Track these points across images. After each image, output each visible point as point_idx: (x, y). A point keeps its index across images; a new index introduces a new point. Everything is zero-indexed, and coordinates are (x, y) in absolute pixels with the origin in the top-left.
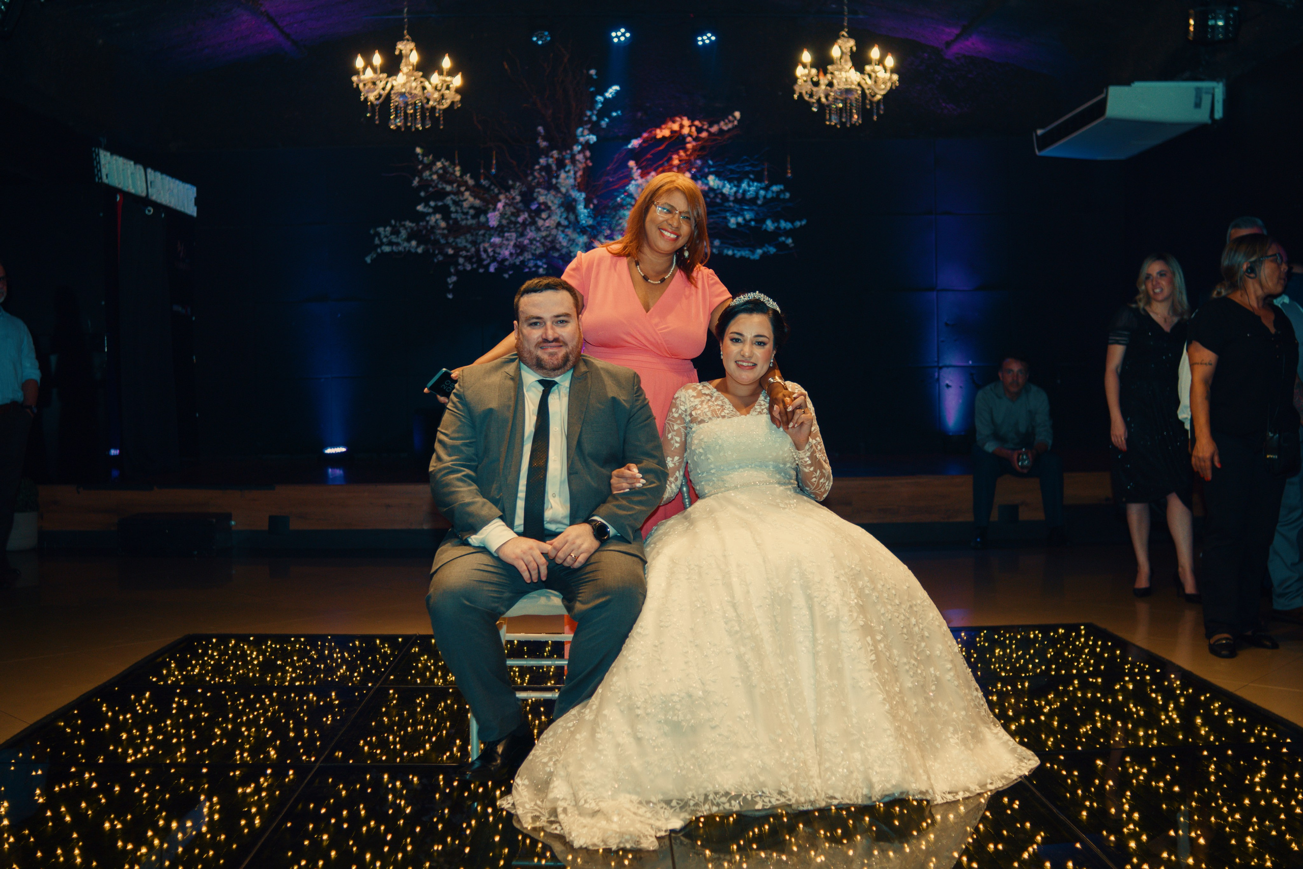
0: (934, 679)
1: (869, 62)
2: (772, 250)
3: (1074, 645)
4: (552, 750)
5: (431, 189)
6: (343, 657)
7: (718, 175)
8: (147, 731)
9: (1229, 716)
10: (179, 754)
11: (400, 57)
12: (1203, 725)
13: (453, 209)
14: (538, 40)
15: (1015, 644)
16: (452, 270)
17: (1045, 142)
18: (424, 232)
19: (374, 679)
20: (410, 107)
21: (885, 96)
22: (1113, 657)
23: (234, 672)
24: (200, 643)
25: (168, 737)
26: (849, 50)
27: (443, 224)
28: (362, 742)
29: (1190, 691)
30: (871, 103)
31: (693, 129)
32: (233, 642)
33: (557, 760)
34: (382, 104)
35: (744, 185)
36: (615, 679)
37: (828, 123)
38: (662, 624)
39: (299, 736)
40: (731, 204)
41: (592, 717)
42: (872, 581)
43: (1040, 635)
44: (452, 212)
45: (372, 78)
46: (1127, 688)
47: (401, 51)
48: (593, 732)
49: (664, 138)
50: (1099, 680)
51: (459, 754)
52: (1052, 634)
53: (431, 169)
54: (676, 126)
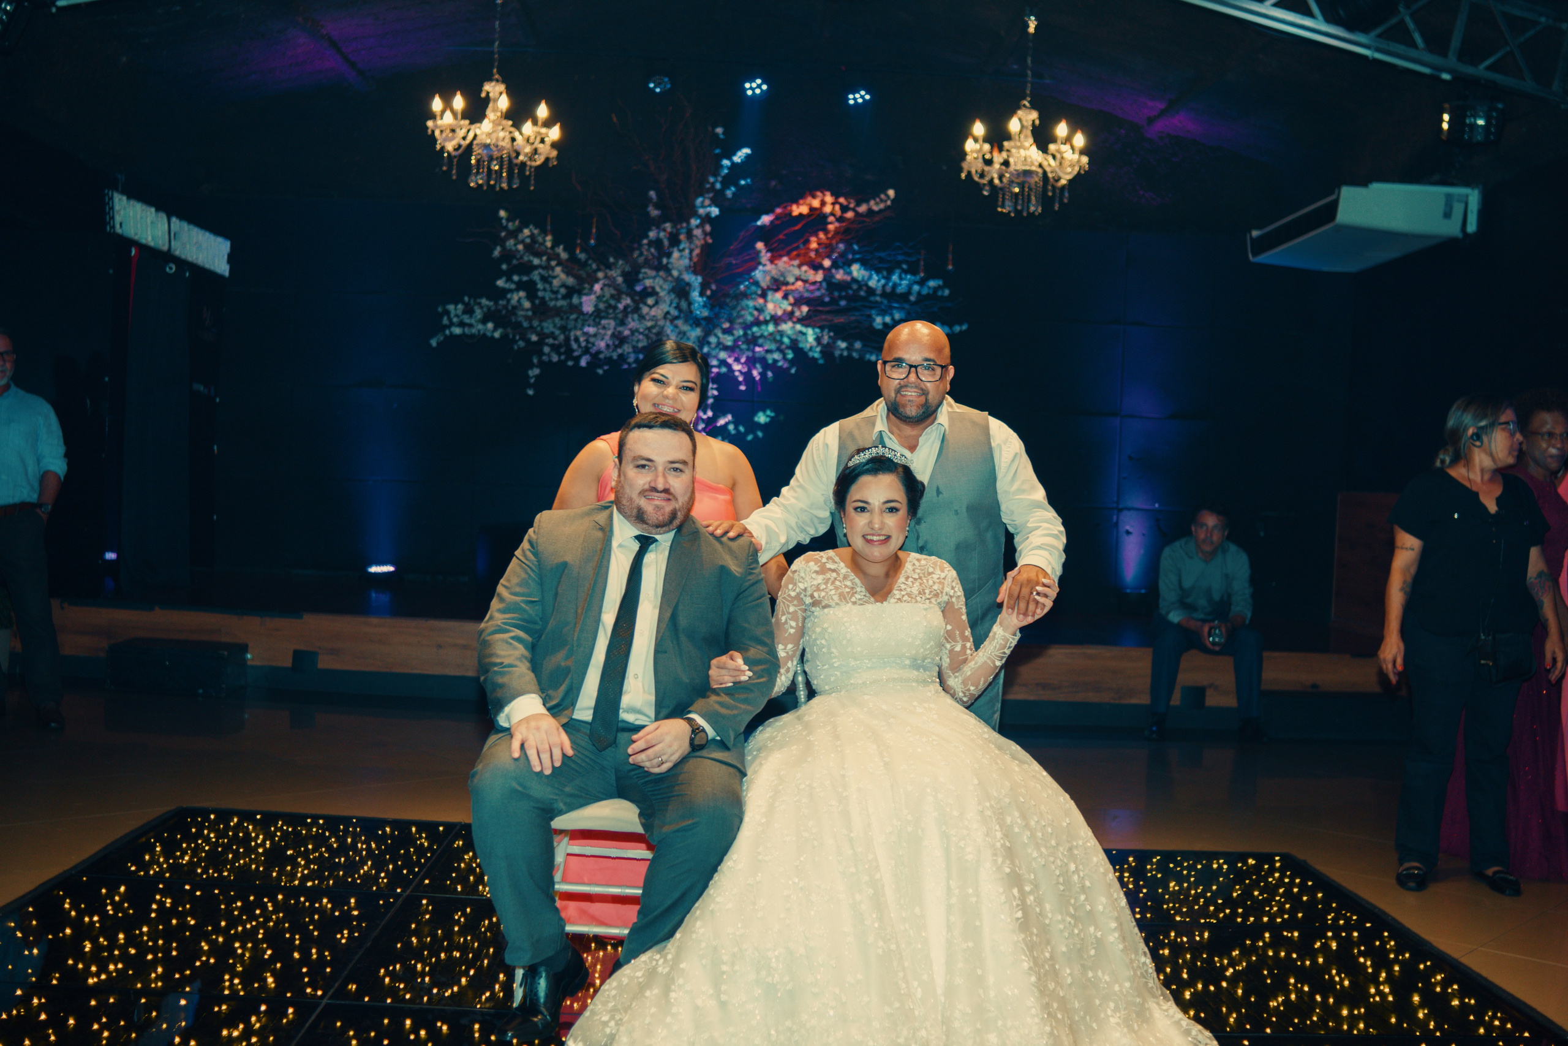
0: (1094, 941)
1: (1054, 140)
3: (1267, 883)
4: (615, 1006)
5: (515, 262)
6: (369, 848)
7: (864, 264)
8: (118, 940)
9: (1453, 995)
10: (153, 975)
11: (487, 100)
12: (1422, 1005)
13: (540, 286)
14: (655, 87)
15: (1194, 876)
16: (535, 361)
17: (1263, 245)
18: (504, 312)
19: (404, 882)
20: (495, 162)
21: (1070, 181)
22: (1313, 900)
23: (232, 862)
24: (194, 820)
25: (143, 949)
26: (1031, 123)
27: (527, 304)
28: (382, 971)
29: (1407, 955)
30: (1054, 187)
31: (837, 207)
32: (236, 820)
33: (621, 1019)
34: (461, 156)
35: (895, 278)
36: (698, 924)
37: (999, 209)
38: (760, 857)
39: (306, 958)
40: (878, 299)
41: (667, 970)
42: (1024, 817)
43: (1225, 867)
44: (538, 290)
45: (450, 125)
46: (1330, 947)
47: (488, 93)
48: (667, 990)
49: (801, 215)
50: (1296, 934)
51: (501, 994)
52: (1240, 865)
53: (516, 237)
54: (816, 203)
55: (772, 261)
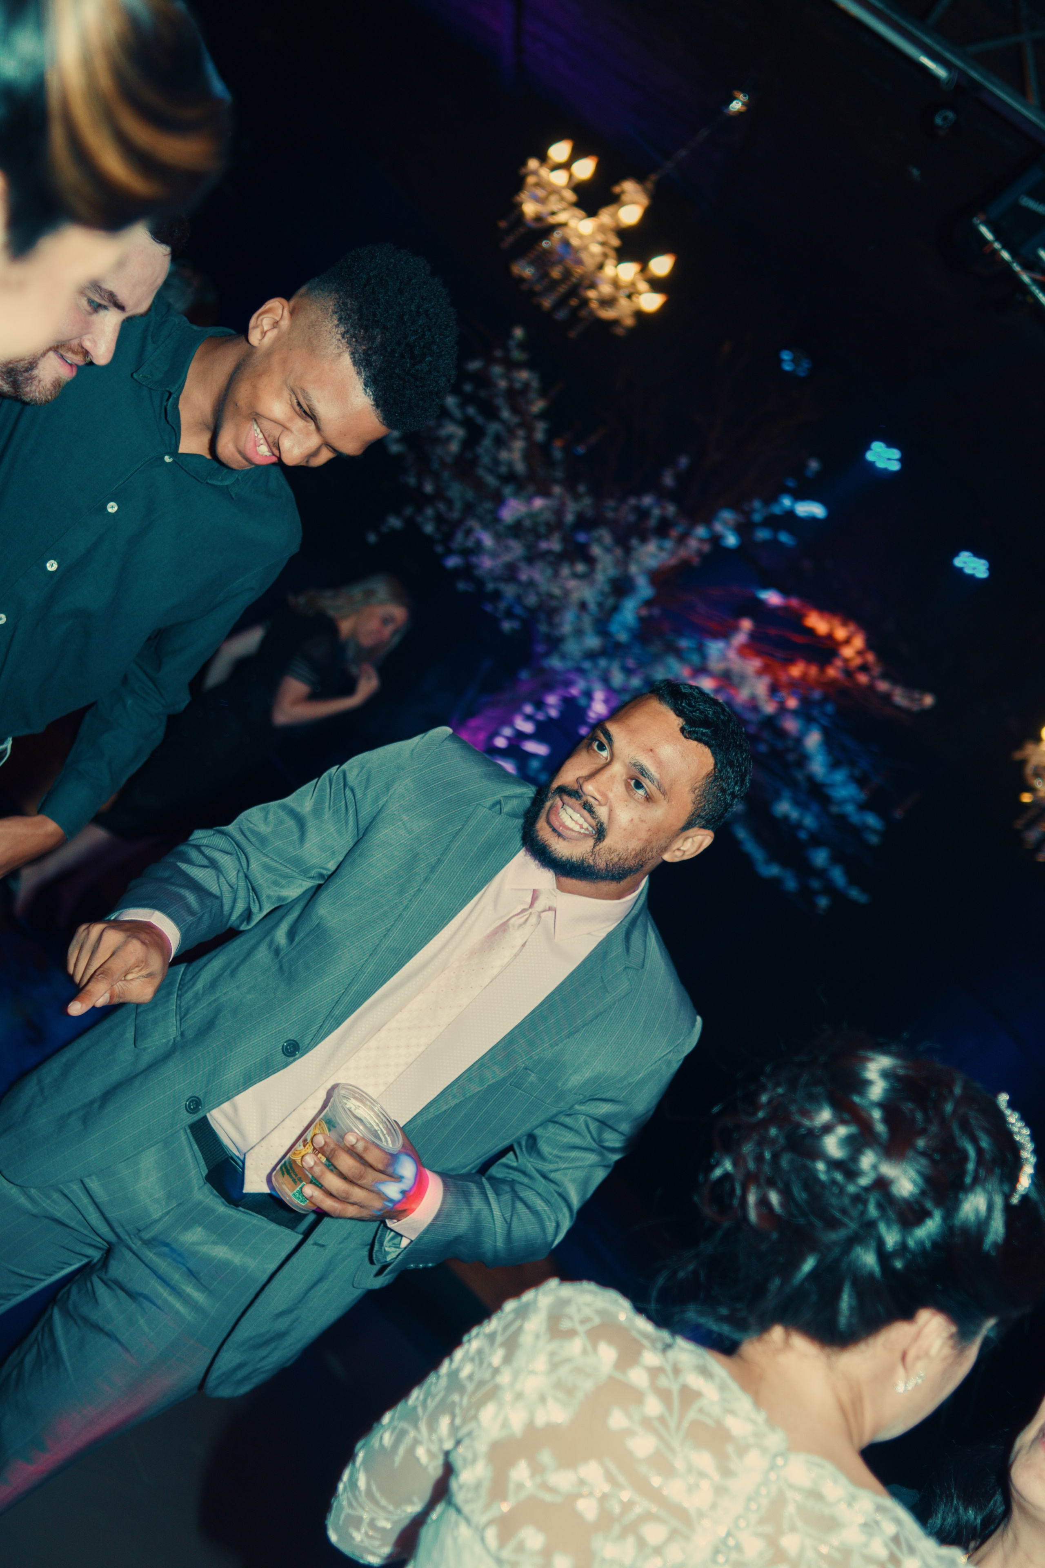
2: (791, 884)
5: (483, 394)
7: (826, 737)
11: (615, 200)
13: (487, 442)
16: (407, 512)
20: (560, 270)
27: (454, 447)
31: (859, 659)
34: (532, 229)
35: (839, 775)
44: (480, 444)
45: (554, 186)
47: (623, 192)
49: (814, 631)
53: (509, 370)
54: (841, 633)
55: (745, 651)
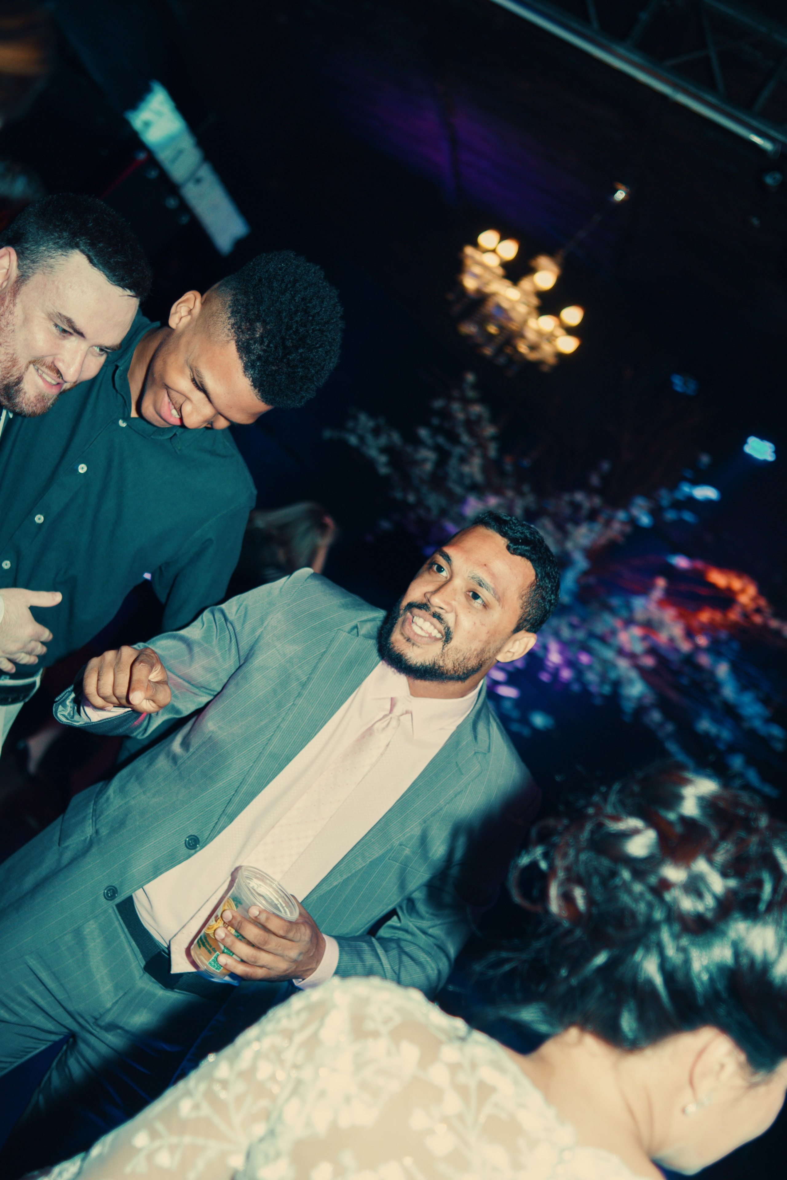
5: (447, 425)
7: (734, 668)
11: (533, 270)
13: (454, 461)
16: (395, 517)
18: (405, 457)
20: (496, 326)
31: (753, 604)
34: (473, 299)
35: (747, 697)
44: (449, 463)
47: (538, 265)
49: (716, 585)
53: (465, 405)
54: (737, 584)
55: (661, 603)
